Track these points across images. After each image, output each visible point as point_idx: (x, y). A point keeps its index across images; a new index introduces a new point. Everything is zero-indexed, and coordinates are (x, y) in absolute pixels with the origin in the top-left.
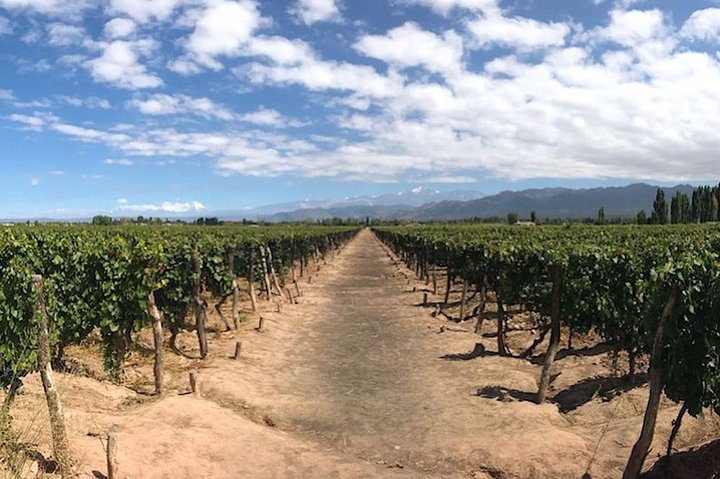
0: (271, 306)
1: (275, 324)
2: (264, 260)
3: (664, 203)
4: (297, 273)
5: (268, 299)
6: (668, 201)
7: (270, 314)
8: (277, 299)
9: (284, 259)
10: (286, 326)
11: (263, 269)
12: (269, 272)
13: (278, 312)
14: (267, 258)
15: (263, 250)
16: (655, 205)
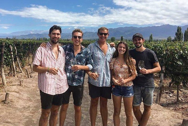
0: (16, 80)
1: (18, 95)
2: (12, 53)
3: (181, 33)
4: (31, 60)
5: (14, 76)
6: (183, 32)
7: (15, 87)
8: (19, 75)
9: (24, 53)
10: (25, 96)
11: (11, 58)
12: (15, 60)
13: (20, 85)
14: (14, 53)
15: (12, 48)
16: (176, 34)
